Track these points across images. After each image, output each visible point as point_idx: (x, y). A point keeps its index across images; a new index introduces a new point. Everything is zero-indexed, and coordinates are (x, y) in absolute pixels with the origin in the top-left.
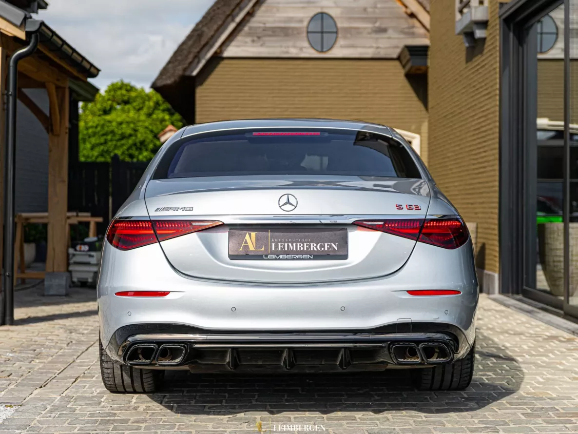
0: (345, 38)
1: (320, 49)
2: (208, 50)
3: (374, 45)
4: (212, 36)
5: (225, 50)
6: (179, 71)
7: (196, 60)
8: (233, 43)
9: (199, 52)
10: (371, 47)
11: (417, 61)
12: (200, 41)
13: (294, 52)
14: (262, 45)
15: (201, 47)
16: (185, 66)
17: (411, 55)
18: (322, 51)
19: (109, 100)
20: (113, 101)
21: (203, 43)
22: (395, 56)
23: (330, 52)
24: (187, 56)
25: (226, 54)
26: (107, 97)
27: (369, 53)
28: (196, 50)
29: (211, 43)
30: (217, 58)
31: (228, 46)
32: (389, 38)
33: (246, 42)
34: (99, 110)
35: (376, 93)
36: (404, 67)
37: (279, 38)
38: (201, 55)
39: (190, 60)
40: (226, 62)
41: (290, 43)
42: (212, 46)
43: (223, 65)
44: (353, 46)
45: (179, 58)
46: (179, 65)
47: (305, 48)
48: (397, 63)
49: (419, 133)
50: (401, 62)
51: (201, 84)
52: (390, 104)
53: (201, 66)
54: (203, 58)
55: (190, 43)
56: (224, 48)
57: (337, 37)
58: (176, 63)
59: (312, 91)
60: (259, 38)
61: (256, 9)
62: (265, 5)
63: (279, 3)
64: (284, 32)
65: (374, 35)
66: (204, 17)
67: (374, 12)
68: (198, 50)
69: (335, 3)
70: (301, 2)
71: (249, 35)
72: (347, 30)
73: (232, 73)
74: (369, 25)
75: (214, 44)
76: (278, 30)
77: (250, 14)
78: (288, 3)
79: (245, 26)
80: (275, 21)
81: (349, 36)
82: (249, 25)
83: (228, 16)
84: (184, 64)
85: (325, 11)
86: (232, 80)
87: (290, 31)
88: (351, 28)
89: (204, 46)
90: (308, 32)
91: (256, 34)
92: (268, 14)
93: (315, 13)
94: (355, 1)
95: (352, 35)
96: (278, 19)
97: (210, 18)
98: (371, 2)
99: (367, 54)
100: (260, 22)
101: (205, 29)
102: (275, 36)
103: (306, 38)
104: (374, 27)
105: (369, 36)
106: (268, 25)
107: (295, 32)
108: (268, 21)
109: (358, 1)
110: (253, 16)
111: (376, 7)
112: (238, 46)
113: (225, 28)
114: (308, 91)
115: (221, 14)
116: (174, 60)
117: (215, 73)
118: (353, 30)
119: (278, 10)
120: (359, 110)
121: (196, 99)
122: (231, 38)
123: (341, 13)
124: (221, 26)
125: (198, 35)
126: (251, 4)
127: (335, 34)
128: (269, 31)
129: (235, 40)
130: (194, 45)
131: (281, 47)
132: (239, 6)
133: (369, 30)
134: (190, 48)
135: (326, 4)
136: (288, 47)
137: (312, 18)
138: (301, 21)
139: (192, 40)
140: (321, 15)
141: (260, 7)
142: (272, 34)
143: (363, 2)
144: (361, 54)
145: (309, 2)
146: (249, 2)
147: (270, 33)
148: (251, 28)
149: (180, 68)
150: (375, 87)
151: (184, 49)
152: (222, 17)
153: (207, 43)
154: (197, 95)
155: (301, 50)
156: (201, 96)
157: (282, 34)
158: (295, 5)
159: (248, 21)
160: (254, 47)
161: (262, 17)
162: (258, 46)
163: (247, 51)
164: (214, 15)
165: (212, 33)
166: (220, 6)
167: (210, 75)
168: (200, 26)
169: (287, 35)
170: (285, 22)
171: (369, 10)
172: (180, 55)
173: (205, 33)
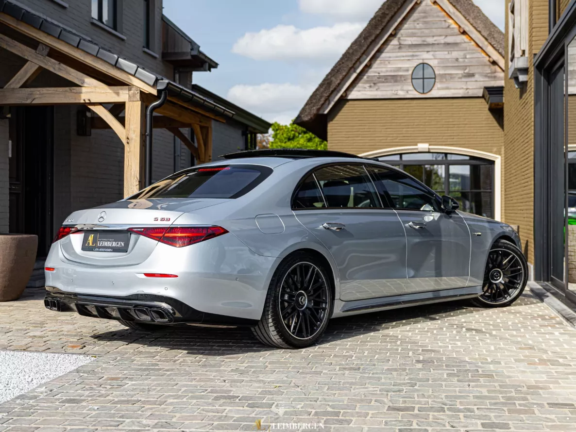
0: (441, 82)
1: (422, 91)
2: (336, 95)
3: (465, 87)
4: (339, 84)
6: (314, 111)
7: (327, 103)
8: (356, 89)
9: (329, 96)
10: (463, 88)
11: (495, 99)
12: (329, 87)
13: (401, 94)
14: (377, 90)
15: (330, 92)
16: (319, 107)
17: (489, 94)
18: (423, 93)
19: (292, 130)
20: (296, 131)
21: (331, 89)
22: (481, 95)
23: (429, 93)
24: (319, 100)
25: (350, 97)
26: (291, 129)
27: (461, 93)
28: (326, 95)
29: (338, 89)
30: (343, 101)
31: (351, 91)
32: (477, 81)
33: (365, 88)
34: (285, 138)
35: (466, 124)
36: (488, 103)
37: (390, 84)
38: (331, 98)
39: (321, 103)
40: (350, 103)
41: (399, 88)
42: (339, 92)
43: (348, 106)
44: (447, 88)
45: (314, 101)
46: (314, 106)
47: (410, 90)
48: (483, 100)
49: (500, 154)
50: (485, 99)
51: (332, 120)
52: (477, 132)
53: (331, 106)
54: (333, 100)
55: (322, 89)
56: (348, 93)
57: (435, 82)
58: (312, 105)
59: (416, 124)
60: (374, 84)
61: (372, 62)
62: (379, 59)
63: (390, 57)
64: (394, 79)
65: (464, 79)
66: (332, 70)
67: (464, 61)
68: (328, 94)
69: (433, 55)
70: (406, 56)
71: (367, 82)
72: (443, 76)
73: (355, 111)
74: (460, 72)
75: (340, 90)
76: (389, 77)
77: (368, 66)
78: (397, 57)
79: (364, 75)
80: (387, 71)
81: (444, 80)
82: (367, 75)
83: (351, 68)
84: (318, 106)
85: (426, 61)
86: (355, 117)
87: (399, 78)
88: (446, 74)
89: (333, 92)
90: (412, 79)
91: (372, 81)
92: (382, 66)
93: (418, 64)
94: (449, 53)
95: (446, 80)
96: (390, 69)
97: (336, 71)
98: (461, 53)
99: (459, 94)
100: (375, 72)
101: (333, 79)
102: (387, 82)
103: (411, 84)
104: (464, 73)
105: (460, 80)
106: (381, 74)
107: (403, 79)
108: (382, 72)
109: (451, 53)
110: (371, 68)
111: (466, 58)
112: (359, 91)
113: (349, 78)
114: (412, 124)
115: (345, 67)
116: (310, 102)
117: (342, 111)
118: (447, 76)
119: (389, 63)
120: (452, 137)
121: (328, 131)
122: (354, 85)
123: (438, 63)
124: (345, 76)
125: (328, 83)
126: (368, 59)
127: (434, 80)
128: (382, 79)
129: (357, 86)
130: (325, 91)
131: (392, 90)
132: (359, 61)
133: (460, 76)
134: (322, 93)
135: (426, 56)
136: (397, 90)
137: (415, 67)
138: (407, 70)
139: (324, 87)
140: (422, 65)
141: (376, 60)
142: (385, 81)
143: (455, 54)
144: (453, 94)
145: (413, 56)
146: (367, 57)
147: (383, 80)
148: (368, 77)
149: (315, 108)
150: (465, 119)
151: (317, 94)
152: (346, 69)
153: (335, 89)
154: (329, 128)
155: (407, 92)
156: (331, 129)
157: (392, 81)
158: (402, 58)
159: (367, 72)
160: (371, 91)
161: (378, 69)
162: (374, 91)
163: (366, 94)
164: (340, 69)
165: (339, 81)
166: (344, 61)
167: (338, 113)
168: (329, 77)
169: (396, 81)
170: (394, 71)
171: (460, 60)
172: (315, 99)
173: (333, 82)
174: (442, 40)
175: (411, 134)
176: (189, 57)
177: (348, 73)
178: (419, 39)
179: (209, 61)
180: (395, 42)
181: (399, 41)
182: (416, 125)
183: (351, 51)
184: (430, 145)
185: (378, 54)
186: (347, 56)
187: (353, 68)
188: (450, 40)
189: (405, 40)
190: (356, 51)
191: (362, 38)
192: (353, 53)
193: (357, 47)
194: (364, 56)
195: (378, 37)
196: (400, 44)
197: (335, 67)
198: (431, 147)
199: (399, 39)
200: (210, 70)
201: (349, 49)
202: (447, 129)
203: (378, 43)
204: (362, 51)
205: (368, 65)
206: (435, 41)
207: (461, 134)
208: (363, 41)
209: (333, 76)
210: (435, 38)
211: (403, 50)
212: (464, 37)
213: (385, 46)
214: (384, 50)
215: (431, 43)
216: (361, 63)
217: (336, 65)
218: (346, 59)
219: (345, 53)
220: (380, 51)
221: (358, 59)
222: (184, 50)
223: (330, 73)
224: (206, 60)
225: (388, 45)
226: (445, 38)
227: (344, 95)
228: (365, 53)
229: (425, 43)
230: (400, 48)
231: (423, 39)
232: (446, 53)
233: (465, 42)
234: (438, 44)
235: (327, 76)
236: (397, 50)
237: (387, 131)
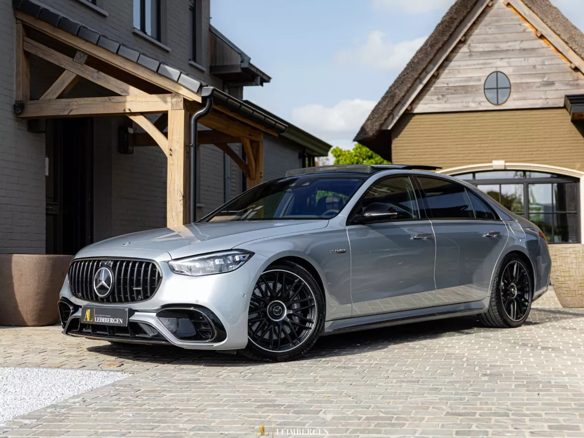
0: (517, 92)
1: (496, 103)
2: (401, 109)
3: (544, 97)
4: (403, 97)
5: (415, 108)
6: (376, 126)
7: (391, 117)
8: (422, 102)
9: (393, 110)
10: (540, 99)
11: (578, 109)
12: (393, 100)
13: (473, 106)
14: (445, 102)
15: (394, 106)
16: (382, 122)
17: (572, 103)
18: (498, 104)
21: (395, 102)
22: (562, 105)
23: (504, 105)
24: (382, 114)
27: (539, 104)
28: (389, 109)
29: (402, 102)
30: (408, 115)
31: (418, 104)
32: (557, 90)
33: (433, 100)
35: (546, 138)
36: (570, 114)
37: (460, 95)
38: (395, 113)
39: (385, 117)
40: (417, 117)
41: (470, 99)
42: (403, 105)
43: (413, 122)
44: (525, 99)
45: (376, 116)
46: (376, 121)
47: (483, 102)
48: (564, 111)
50: (567, 109)
51: (397, 137)
52: (558, 147)
53: (395, 121)
54: (397, 115)
55: (385, 103)
56: (414, 106)
57: (510, 92)
58: (374, 120)
60: (443, 95)
61: (440, 71)
62: (448, 68)
63: (460, 66)
64: (464, 90)
65: (542, 89)
66: (396, 81)
67: (543, 68)
68: (391, 108)
69: (507, 62)
70: (478, 64)
71: (435, 94)
72: (518, 85)
73: (422, 126)
74: (538, 80)
75: (405, 103)
76: (459, 88)
77: (435, 77)
78: (467, 65)
79: (431, 87)
80: (456, 82)
81: (521, 90)
82: (434, 86)
83: (416, 79)
84: (380, 121)
85: (499, 70)
86: (422, 132)
87: (470, 89)
88: (522, 83)
89: (397, 105)
90: (485, 89)
91: (440, 92)
92: (451, 76)
93: (491, 72)
94: (525, 60)
95: (523, 89)
96: (459, 79)
97: (400, 82)
98: (539, 60)
99: (537, 104)
100: (444, 83)
101: (397, 91)
102: (457, 94)
103: (484, 94)
104: (543, 81)
105: (538, 89)
106: (450, 85)
107: (474, 89)
108: (451, 82)
109: (528, 60)
110: (438, 78)
111: (545, 65)
112: (426, 104)
113: (415, 90)
114: (486, 139)
115: (410, 78)
116: (371, 118)
117: (407, 127)
118: (524, 85)
119: (459, 72)
120: (532, 153)
121: (393, 148)
122: (420, 98)
123: (514, 72)
124: (410, 87)
125: (391, 96)
126: (436, 68)
127: (509, 89)
128: (451, 89)
129: (424, 99)
130: (388, 104)
131: (463, 102)
132: (425, 70)
133: (539, 84)
134: (384, 107)
135: (500, 64)
136: (468, 102)
137: (488, 76)
138: (479, 80)
139: (387, 101)
140: (495, 73)
141: (444, 70)
142: (455, 92)
143: (532, 61)
144: (532, 105)
145: (485, 64)
146: (434, 66)
147: (453, 91)
148: (436, 88)
149: (377, 123)
150: (546, 132)
151: (380, 108)
152: (412, 81)
153: (399, 102)
154: (393, 146)
155: (480, 104)
156: (396, 147)
157: (462, 92)
158: (473, 67)
159: (434, 82)
160: (440, 103)
161: (446, 79)
162: (442, 103)
163: (433, 107)
164: (404, 79)
165: (403, 94)
166: (408, 71)
167: (404, 128)
168: (393, 89)
169: (467, 92)
170: (465, 81)
171: (538, 67)
172: (377, 114)
173: (397, 95)
174: (517, 45)
175: (485, 150)
176: (239, 71)
177: (413, 84)
178: (492, 45)
179: (261, 75)
180: (464, 49)
181: (469, 49)
182: (490, 140)
183: (416, 61)
184: (505, 162)
185: (446, 63)
186: (411, 65)
187: (419, 79)
188: (526, 45)
189: (476, 47)
190: (422, 59)
191: (428, 45)
192: (418, 63)
193: (423, 55)
194: (431, 66)
195: (446, 44)
196: (470, 52)
197: (399, 78)
198: (507, 164)
199: (469, 46)
200: (262, 85)
201: (414, 57)
202: (524, 144)
203: (446, 51)
204: (428, 60)
205: (436, 75)
206: (509, 46)
207: (540, 149)
208: (429, 49)
209: (397, 88)
210: (509, 44)
211: (474, 58)
212: (541, 41)
213: (454, 54)
214: (453, 58)
215: (505, 49)
216: (427, 73)
217: (400, 75)
218: (410, 69)
219: (410, 62)
220: (448, 59)
221: (424, 69)
222: (234, 63)
223: (393, 85)
224: (258, 73)
225: (457, 53)
226: (520, 43)
227: (409, 109)
228: (432, 62)
229: (499, 49)
230: (470, 56)
231: (496, 45)
232: (523, 59)
233: (543, 47)
234: (513, 50)
235: (390, 88)
236: (467, 58)
237: (458, 148)
